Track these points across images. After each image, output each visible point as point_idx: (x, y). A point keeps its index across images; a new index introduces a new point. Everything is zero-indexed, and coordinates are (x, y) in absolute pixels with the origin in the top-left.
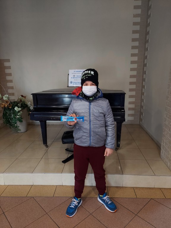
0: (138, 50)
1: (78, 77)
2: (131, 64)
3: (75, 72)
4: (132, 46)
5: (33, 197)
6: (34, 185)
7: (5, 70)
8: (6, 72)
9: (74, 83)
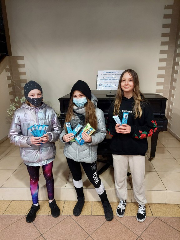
0: (168, 46)
1: (108, 79)
2: (159, 62)
3: (105, 74)
4: (161, 42)
5: (69, 215)
6: (67, 201)
7: (19, 68)
8: (19, 71)
9: (104, 86)
